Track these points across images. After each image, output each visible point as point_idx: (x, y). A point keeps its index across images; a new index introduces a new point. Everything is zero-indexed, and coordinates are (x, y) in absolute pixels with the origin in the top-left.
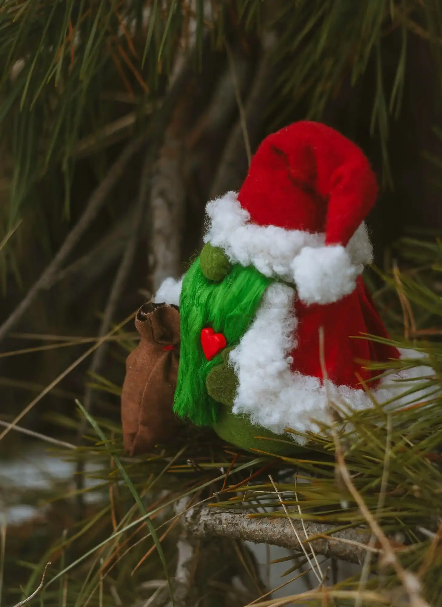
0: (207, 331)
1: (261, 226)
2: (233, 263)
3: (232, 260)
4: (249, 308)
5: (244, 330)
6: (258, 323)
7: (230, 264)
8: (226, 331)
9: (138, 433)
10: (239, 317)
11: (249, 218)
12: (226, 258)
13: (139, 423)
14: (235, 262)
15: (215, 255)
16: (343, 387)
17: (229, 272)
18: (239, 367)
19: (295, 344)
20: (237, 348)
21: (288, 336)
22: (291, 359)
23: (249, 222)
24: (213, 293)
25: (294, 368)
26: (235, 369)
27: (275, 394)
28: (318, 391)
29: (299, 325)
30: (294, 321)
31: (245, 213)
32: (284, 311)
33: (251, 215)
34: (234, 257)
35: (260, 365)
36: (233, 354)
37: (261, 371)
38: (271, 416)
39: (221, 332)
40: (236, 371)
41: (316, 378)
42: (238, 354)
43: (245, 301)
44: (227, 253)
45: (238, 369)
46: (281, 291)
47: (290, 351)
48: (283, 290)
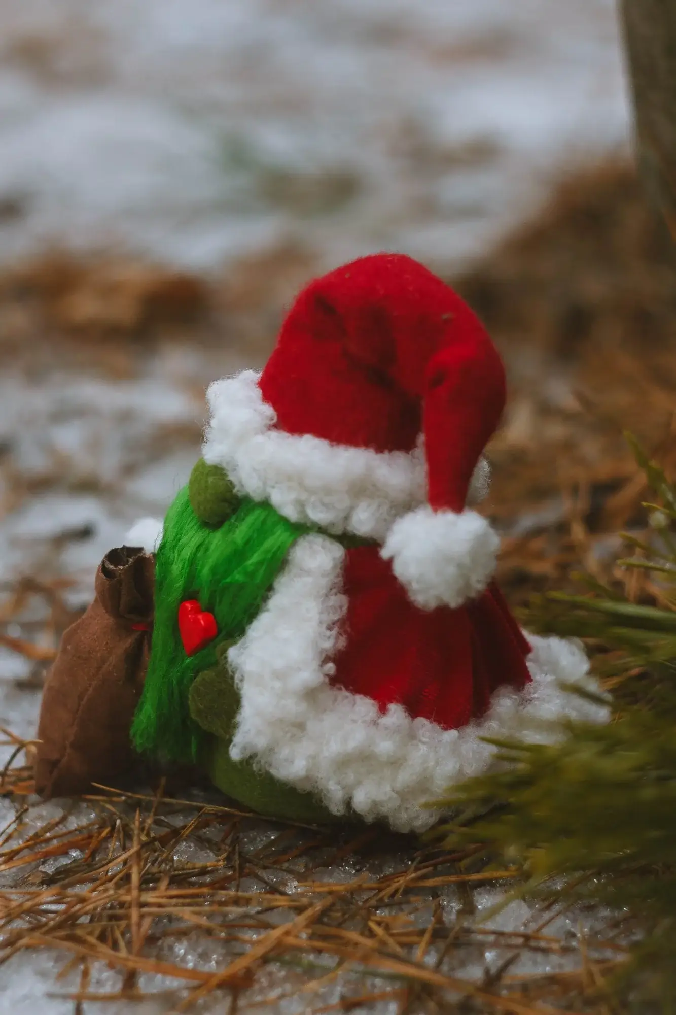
0: (189, 606)
1: (292, 435)
2: (240, 494)
3: (238, 491)
4: (261, 572)
5: (252, 612)
6: (276, 601)
7: (236, 497)
8: (217, 609)
9: (65, 760)
10: (241, 586)
11: (275, 420)
12: (230, 485)
13: (68, 743)
14: (244, 493)
15: (211, 479)
16: (421, 721)
17: (234, 511)
18: (242, 676)
19: (342, 643)
20: (240, 643)
21: (329, 628)
22: (331, 667)
23: (276, 426)
24: (206, 542)
25: (334, 681)
26: (236, 681)
27: (301, 726)
28: (375, 723)
29: (350, 609)
30: (341, 601)
31: (268, 410)
32: (324, 582)
33: (279, 416)
34: (242, 486)
35: (279, 675)
36: (232, 653)
37: (278, 684)
38: (292, 762)
39: (210, 609)
40: (237, 684)
41: (372, 702)
42: (243, 653)
43: (254, 558)
44: (232, 477)
45: (242, 680)
46: (320, 548)
47: (331, 653)
48: (323, 547)
